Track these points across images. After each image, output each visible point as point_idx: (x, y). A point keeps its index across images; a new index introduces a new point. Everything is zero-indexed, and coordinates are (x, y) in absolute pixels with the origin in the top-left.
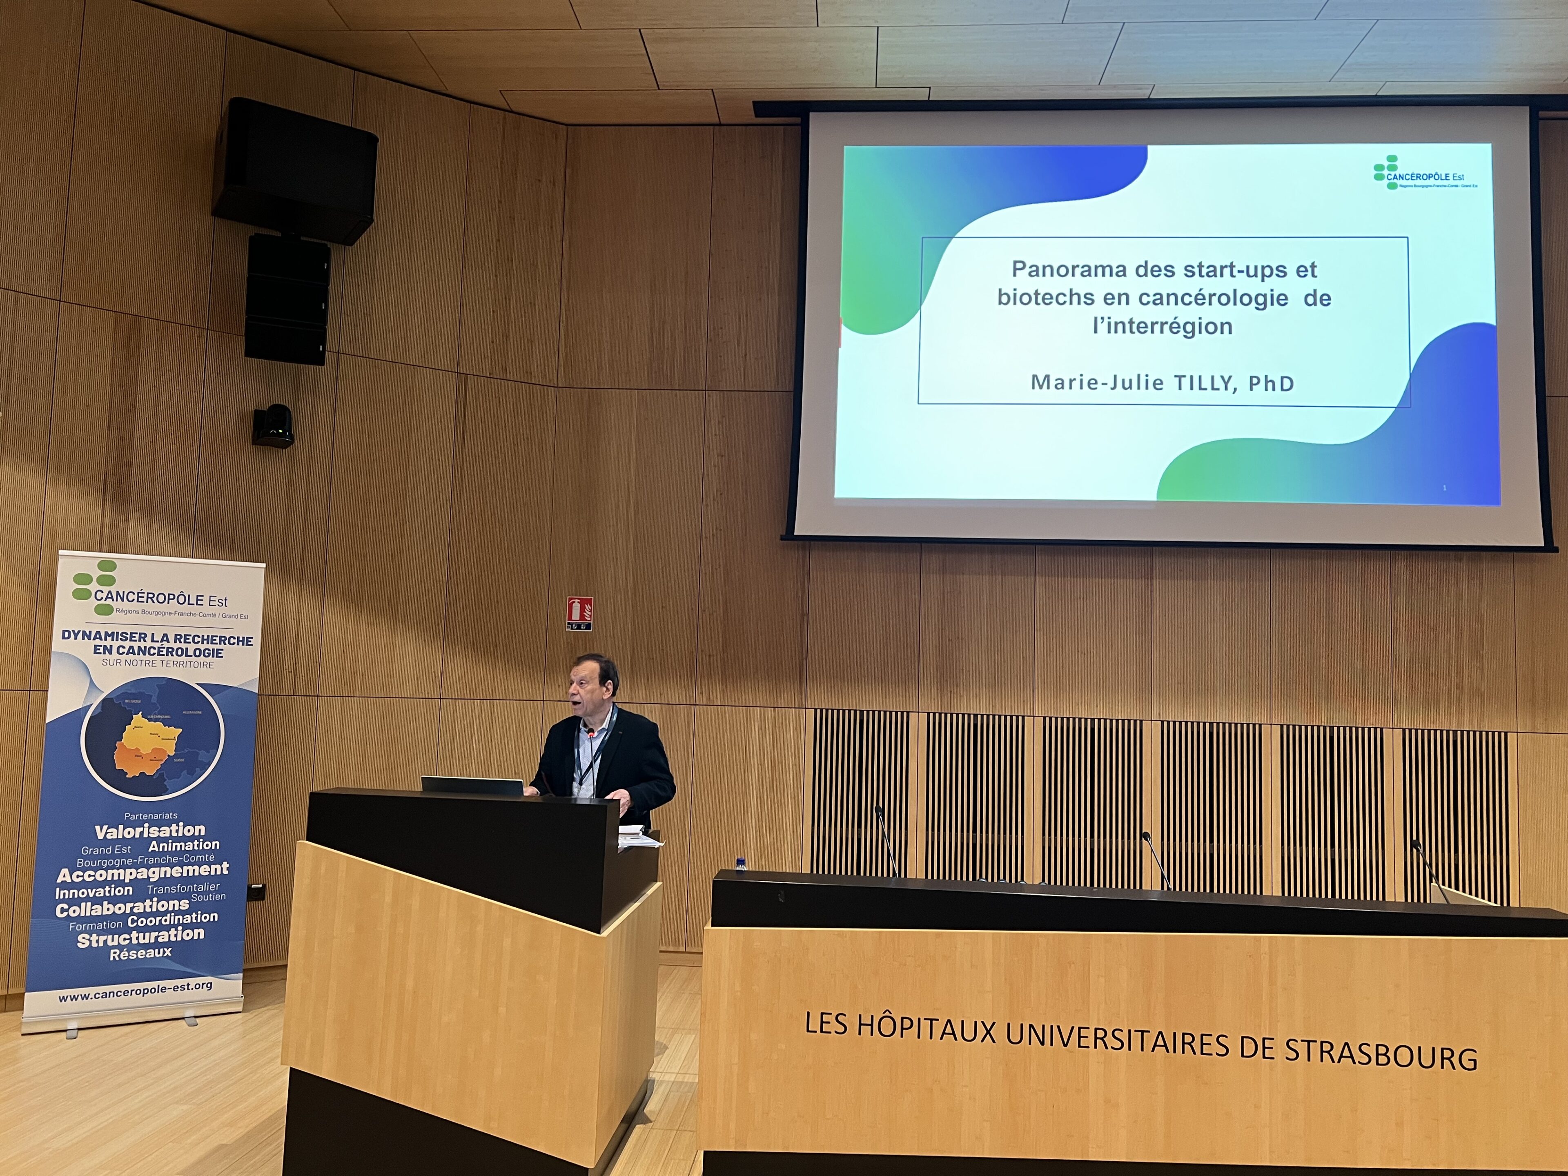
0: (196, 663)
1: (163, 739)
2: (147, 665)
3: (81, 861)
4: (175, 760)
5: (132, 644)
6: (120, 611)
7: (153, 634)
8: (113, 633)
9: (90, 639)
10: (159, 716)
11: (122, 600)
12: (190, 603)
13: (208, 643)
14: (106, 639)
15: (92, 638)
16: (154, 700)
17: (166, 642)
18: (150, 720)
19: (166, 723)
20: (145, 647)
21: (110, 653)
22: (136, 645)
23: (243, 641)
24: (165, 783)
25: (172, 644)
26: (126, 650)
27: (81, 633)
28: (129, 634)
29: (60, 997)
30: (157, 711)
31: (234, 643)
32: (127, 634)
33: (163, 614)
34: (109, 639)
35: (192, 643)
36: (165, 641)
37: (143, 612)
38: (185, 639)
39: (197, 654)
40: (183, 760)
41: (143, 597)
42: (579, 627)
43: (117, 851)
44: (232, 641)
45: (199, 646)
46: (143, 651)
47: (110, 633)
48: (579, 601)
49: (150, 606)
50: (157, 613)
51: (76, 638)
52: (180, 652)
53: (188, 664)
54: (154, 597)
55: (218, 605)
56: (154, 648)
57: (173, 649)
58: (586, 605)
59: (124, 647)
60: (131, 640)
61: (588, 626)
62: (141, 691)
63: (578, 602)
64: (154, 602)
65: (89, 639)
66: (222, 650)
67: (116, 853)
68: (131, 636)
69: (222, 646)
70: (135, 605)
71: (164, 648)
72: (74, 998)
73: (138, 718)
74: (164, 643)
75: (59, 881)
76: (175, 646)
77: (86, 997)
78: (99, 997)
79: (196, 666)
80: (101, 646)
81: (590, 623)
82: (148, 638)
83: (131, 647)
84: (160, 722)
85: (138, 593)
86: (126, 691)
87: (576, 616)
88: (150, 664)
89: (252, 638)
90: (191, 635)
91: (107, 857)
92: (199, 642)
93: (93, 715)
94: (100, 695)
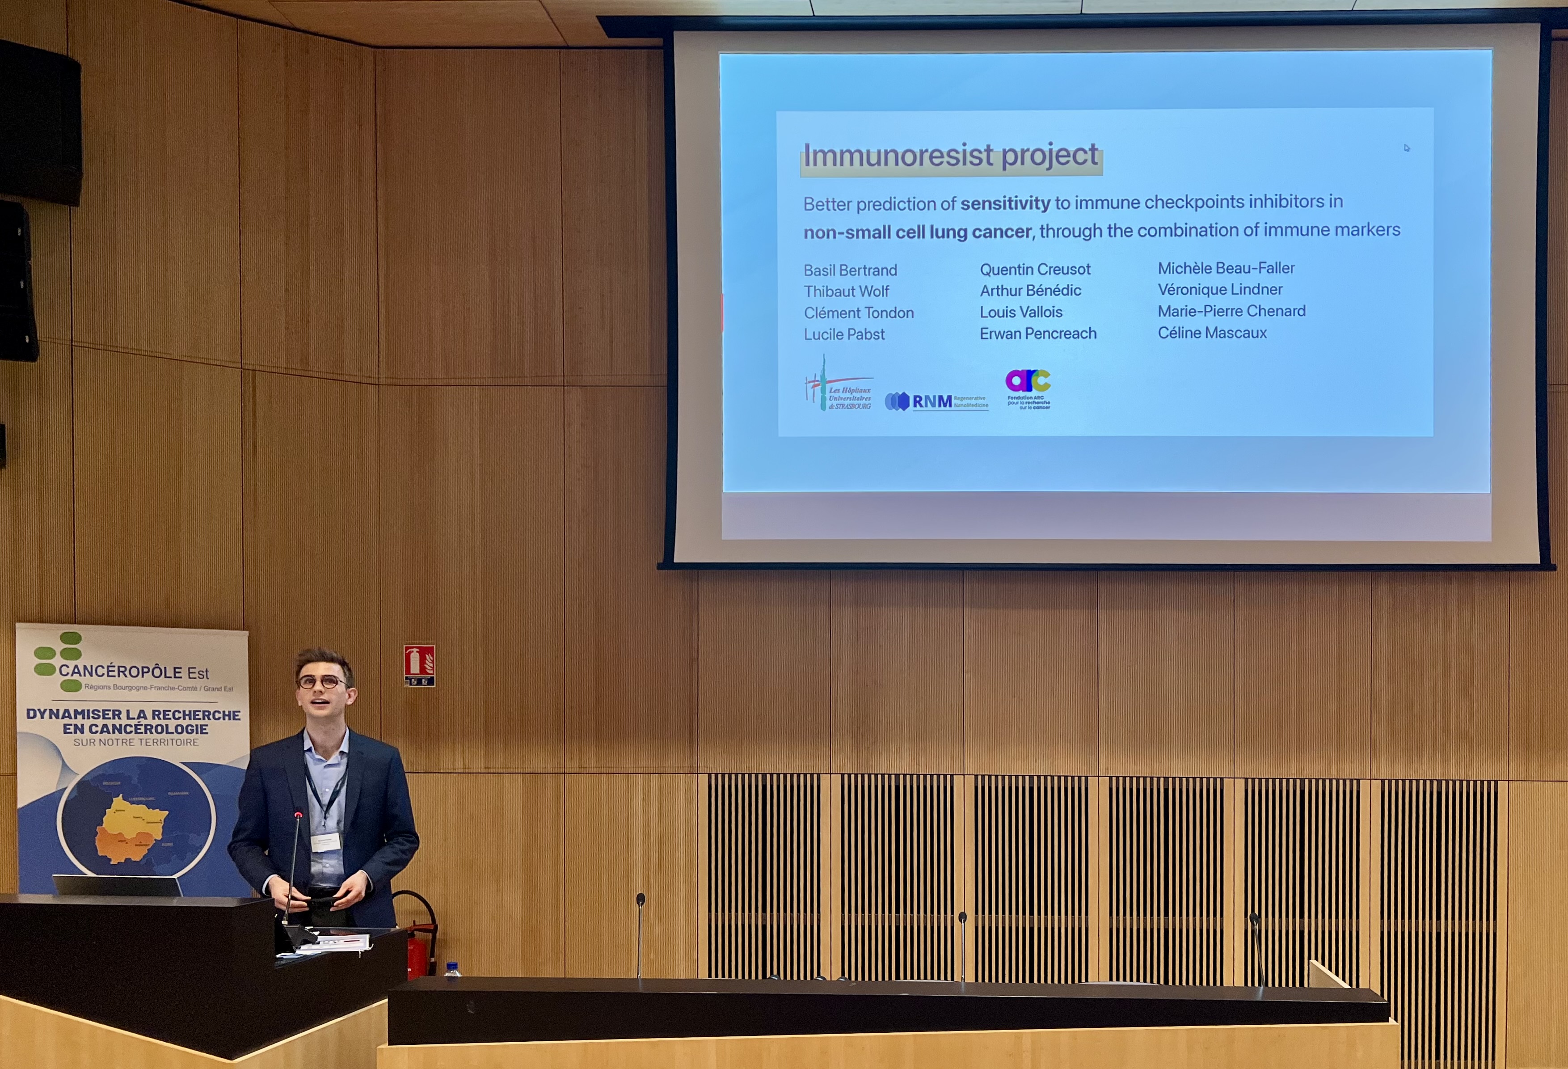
0: (179, 742)
1: (147, 823)
2: (124, 744)
5: (105, 722)
6: (89, 687)
7: (128, 711)
8: (83, 711)
10: (141, 799)
12: (167, 676)
13: (190, 719)
14: (76, 718)
15: (60, 717)
16: (135, 781)
18: (132, 803)
19: (151, 806)
20: (121, 725)
21: (82, 732)
23: (229, 716)
24: (154, 869)
25: (150, 721)
26: (99, 729)
27: (48, 712)
28: (101, 711)
30: (138, 795)
31: (219, 718)
34: (80, 717)
35: (172, 719)
36: (142, 717)
37: (116, 687)
38: (165, 715)
40: (170, 845)
41: (114, 671)
44: (217, 715)
45: (181, 722)
46: (118, 729)
47: (80, 711)
49: (122, 681)
50: (131, 688)
51: (42, 717)
52: (159, 729)
54: (126, 670)
55: (199, 677)
56: (131, 726)
57: (152, 726)
59: (97, 726)
60: (104, 718)
62: (121, 772)
64: (126, 676)
65: (57, 717)
66: (207, 725)
68: (104, 714)
69: (206, 721)
70: (105, 681)
71: (142, 725)
73: (118, 802)
74: (141, 720)
76: (155, 723)
80: (71, 725)
82: (124, 715)
83: (105, 726)
84: (144, 804)
85: (108, 667)
86: (101, 773)
89: (239, 712)
90: (170, 711)
92: (179, 718)
93: (68, 799)
94: (75, 777)
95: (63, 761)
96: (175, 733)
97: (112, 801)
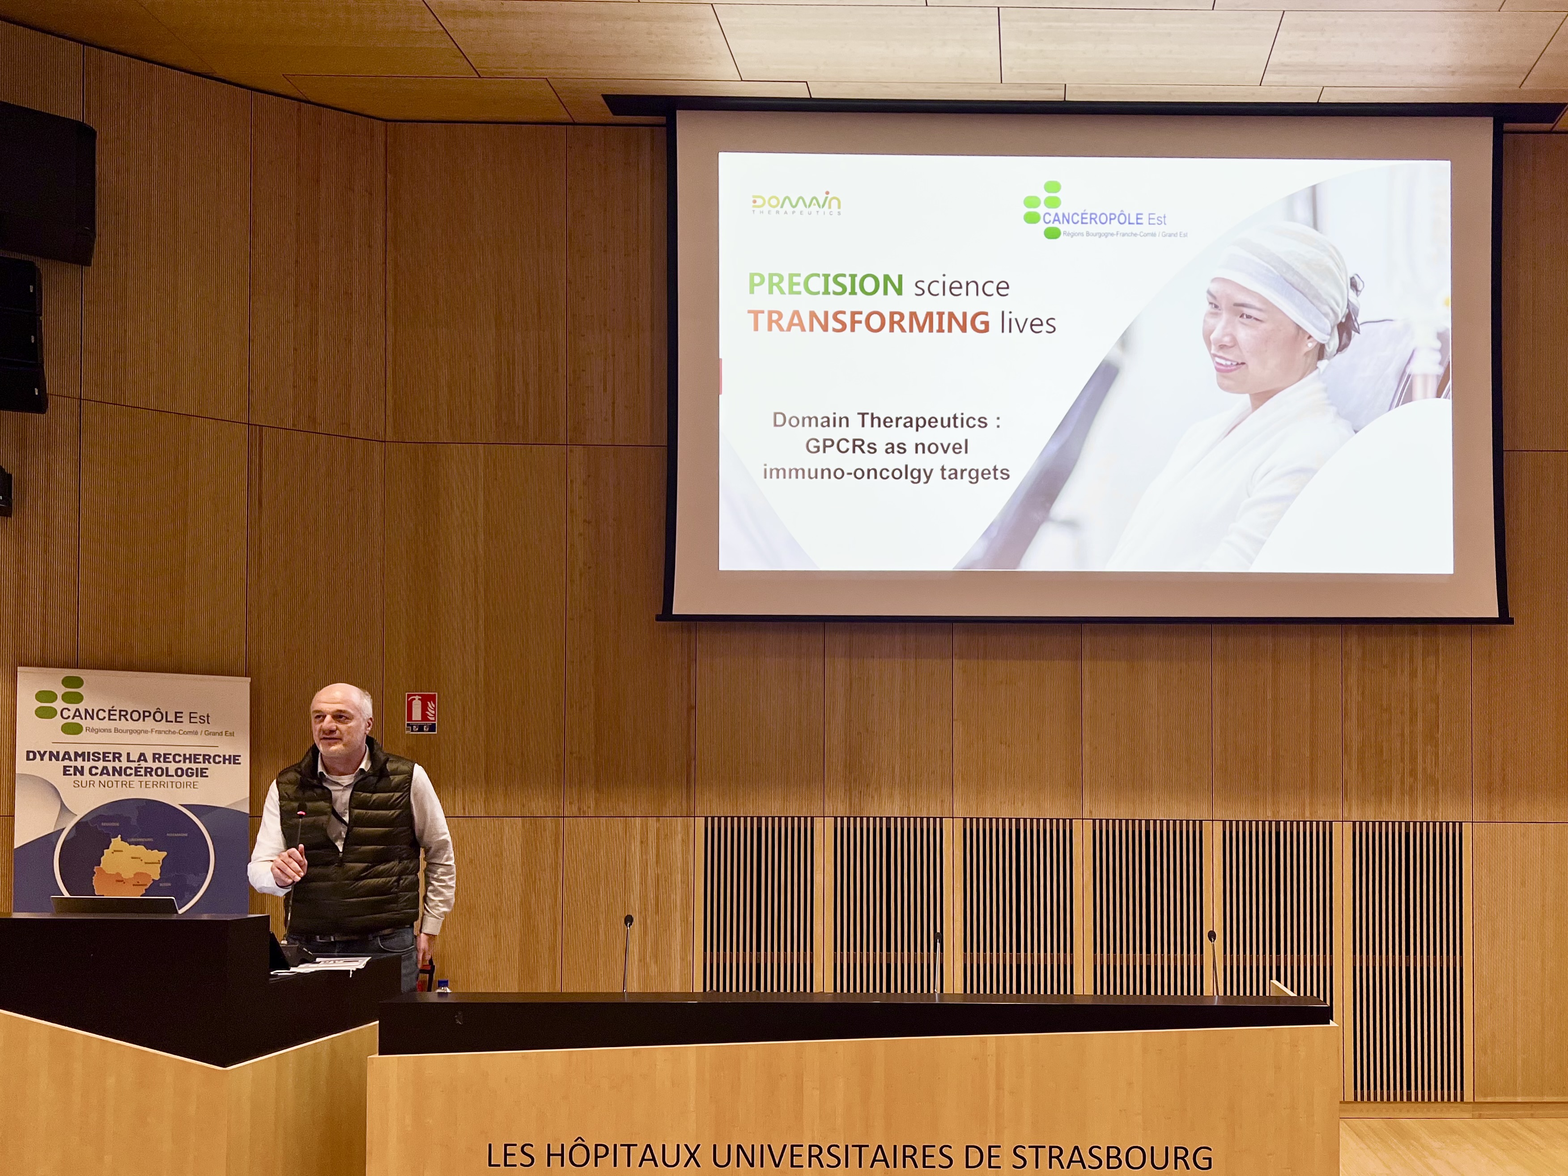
0: (179, 783)
1: (146, 863)
2: (124, 786)
4: (161, 885)
5: (106, 764)
6: (90, 730)
7: (128, 754)
8: (83, 753)
9: (59, 760)
10: (140, 840)
11: (92, 718)
12: (169, 720)
13: (190, 762)
14: (76, 760)
15: (60, 759)
16: (134, 822)
17: (143, 762)
18: (130, 843)
19: (149, 846)
20: (121, 768)
21: (82, 774)
23: (229, 760)
25: (150, 764)
26: (99, 771)
27: (48, 753)
28: (102, 754)
30: (139, 833)
31: (220, 762)
32: (99, 754)
33: (139, 732)
34: (80, 759)
35: (172, 762)
36: (142, 760)
37: (117, 730)
38: (165, 758)
39: (179, 772)
40: (169, 885)
41: (115, 715)
44: (217, 759)
45: (181, 765)
47: (80, 753)
49: (123, 724)
50: (132, 732)
51: (42, 759)
52: (159, 772)
53: (170, 784)
54: (127, 714)
55: (200, 722)
56: (131, 768)
57: (152, 769)
59: (97, 768)
60: (104, 760)
62: (121, 812)
64: (127, 720)
65: (57, 759)
66: (207, 769)
68: (104, 757)
69: (206, 765)
71: (142, 768)
73: (117, 842)
74: (141, 762)
76: (155, 766)
79: (178, 786)
80: (71, 767)
82: (124, 758)
83: (105, 768)
84: (143, 845)
85: (110, 711)
86: (100, 814)
88: (128, 785)
89: (240, 756)
90: (170, 754)
92: (180, 761)
93: (67, 839)
94: (73, 818)
95: (62, 804)
96: (175, 775)
97: (111, 842)
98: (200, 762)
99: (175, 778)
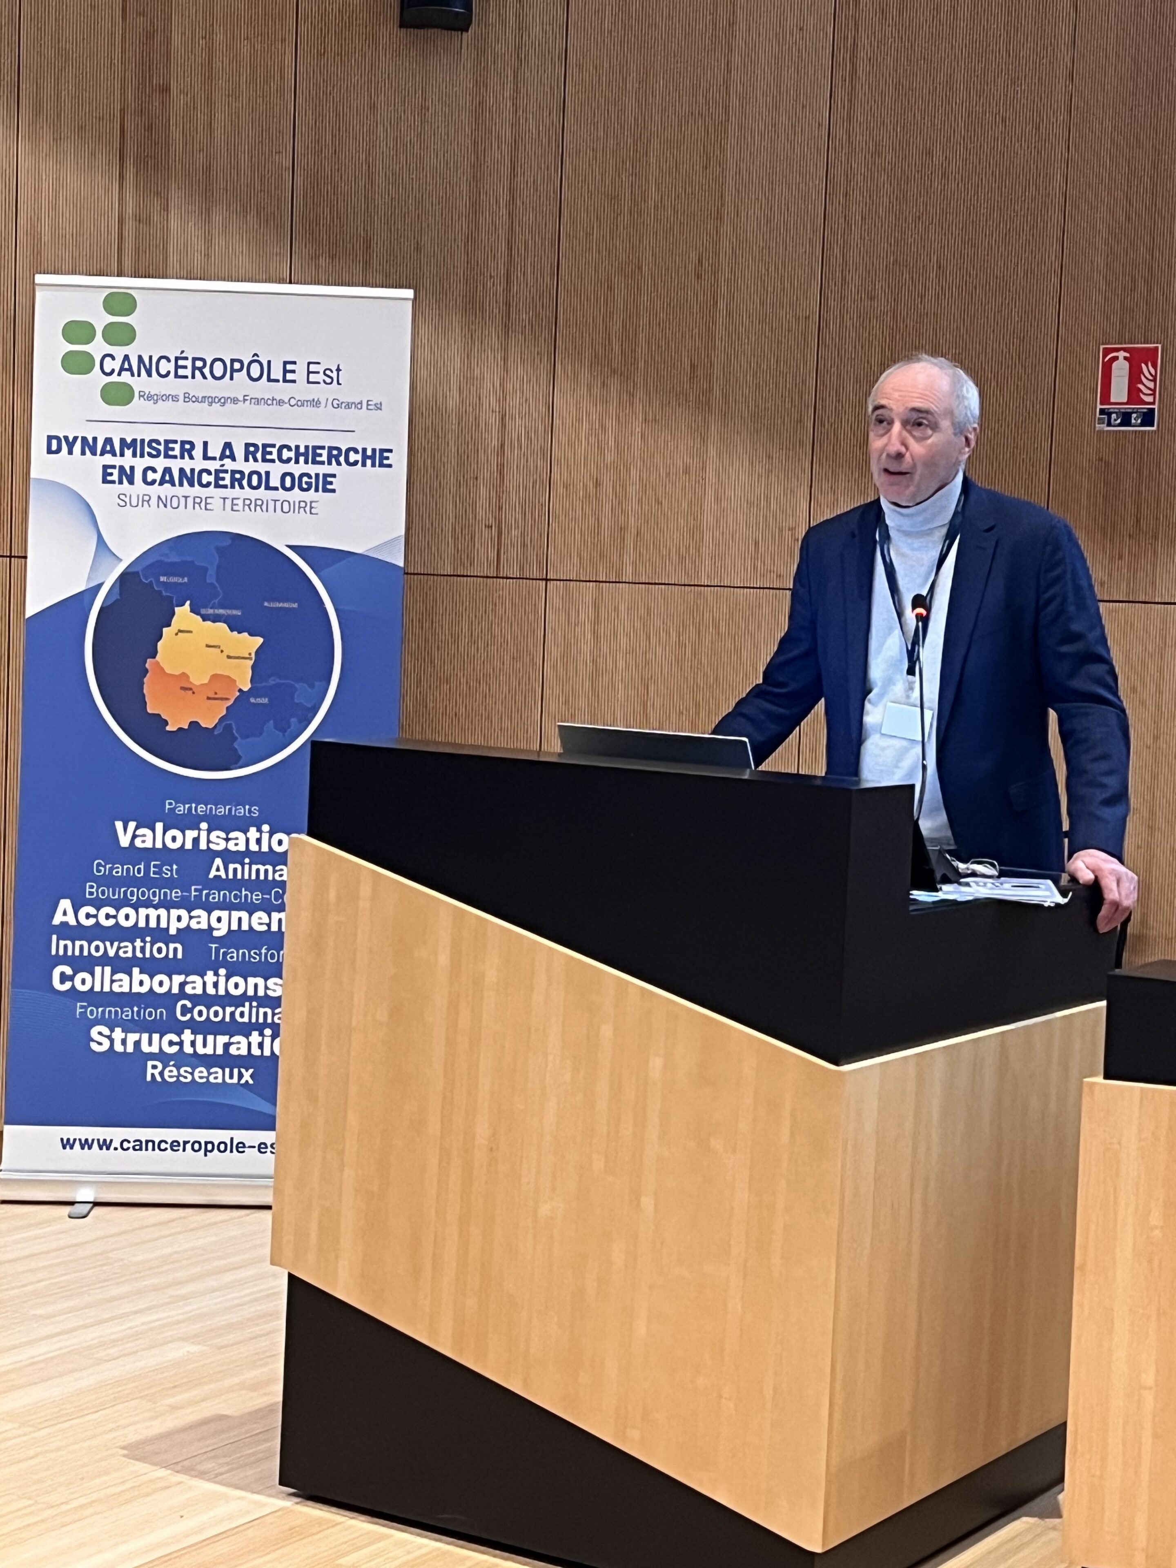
0: (286, 505)
1: (229, 657)
2: (197, 506)
3: (91, 887)
4: (252, 700)
5: (169, 463)
6: (145, 397)
7: (205, 444)
8: (134, 441)
10: (220, 611)
11: (149, 374)
12: (272, 377)
13: (306, 462)
14: (122, 455)
15: (99, 452)
16: (211, 578)
17: (229, 460)
18: (205, 618)
19: (235, 626)
20: (193, 470)
21: (131, 482)
22: (175, 465)
23: (373, 458)
24: (236, 745)
25: (240, 464)
26: (158, 476)
27: (79, 442)
28: (163, 443)
29: (62, 1140)
30: (216, 601)
31: (356, 463)
32: (159, 443)
33: (223, 401)
34: (128, 453)
35: (277, 461)
36: (228, 457)
37: (187, 398)
38: (265, 453)
40: (265, 701)
41: (185, 367)
42: (1126, 419)
43: (155, 873)
44: (353, 457)
45: (291, 467)
46: (189, 478)
47: (129, 441)
48: (1128, 355)
49: (199, 386)
50: (211, 401)
51: (70, 452)
52: (255, 478)
53: (271, 504)
54: (204, 366)
55: (324, 381)
56: (209, 473)
57: (241, 473)
58: (1143, 365)
59: (154, 470)
60: (167, 456)
61: (1148, 418)
62: (189, 558)
63: (1125, 358)
64: (204, 377)
65: (94, 453)
66: (334, 476)
67: (152, 875)
68: (167, 449)
69: (333, 469)
70: (171, 385)
71: (226, 471)
72: (86, 1144)
73: (183, 614)
74: (227, 461)
75: (56, 921)
76: (248, 467)
77: (105, 1145)
78: (128, 1149)
81: (1154, 409)
82: (198, 452)
83: (167, 470)
84: (224, 622)
85: (177, 359)
86: (160, 558)
87: (1119, 392)
88: (203, 504)
89: (390, 451)
90: (273, 446)
91: (137, 882)
92: (289, 460)
93: (104, 606)
94: (115, 566)
95: (100, 537)
96: (280, 489)
97: (173, 614)
98: (322, 463)
99: (281, 494)
